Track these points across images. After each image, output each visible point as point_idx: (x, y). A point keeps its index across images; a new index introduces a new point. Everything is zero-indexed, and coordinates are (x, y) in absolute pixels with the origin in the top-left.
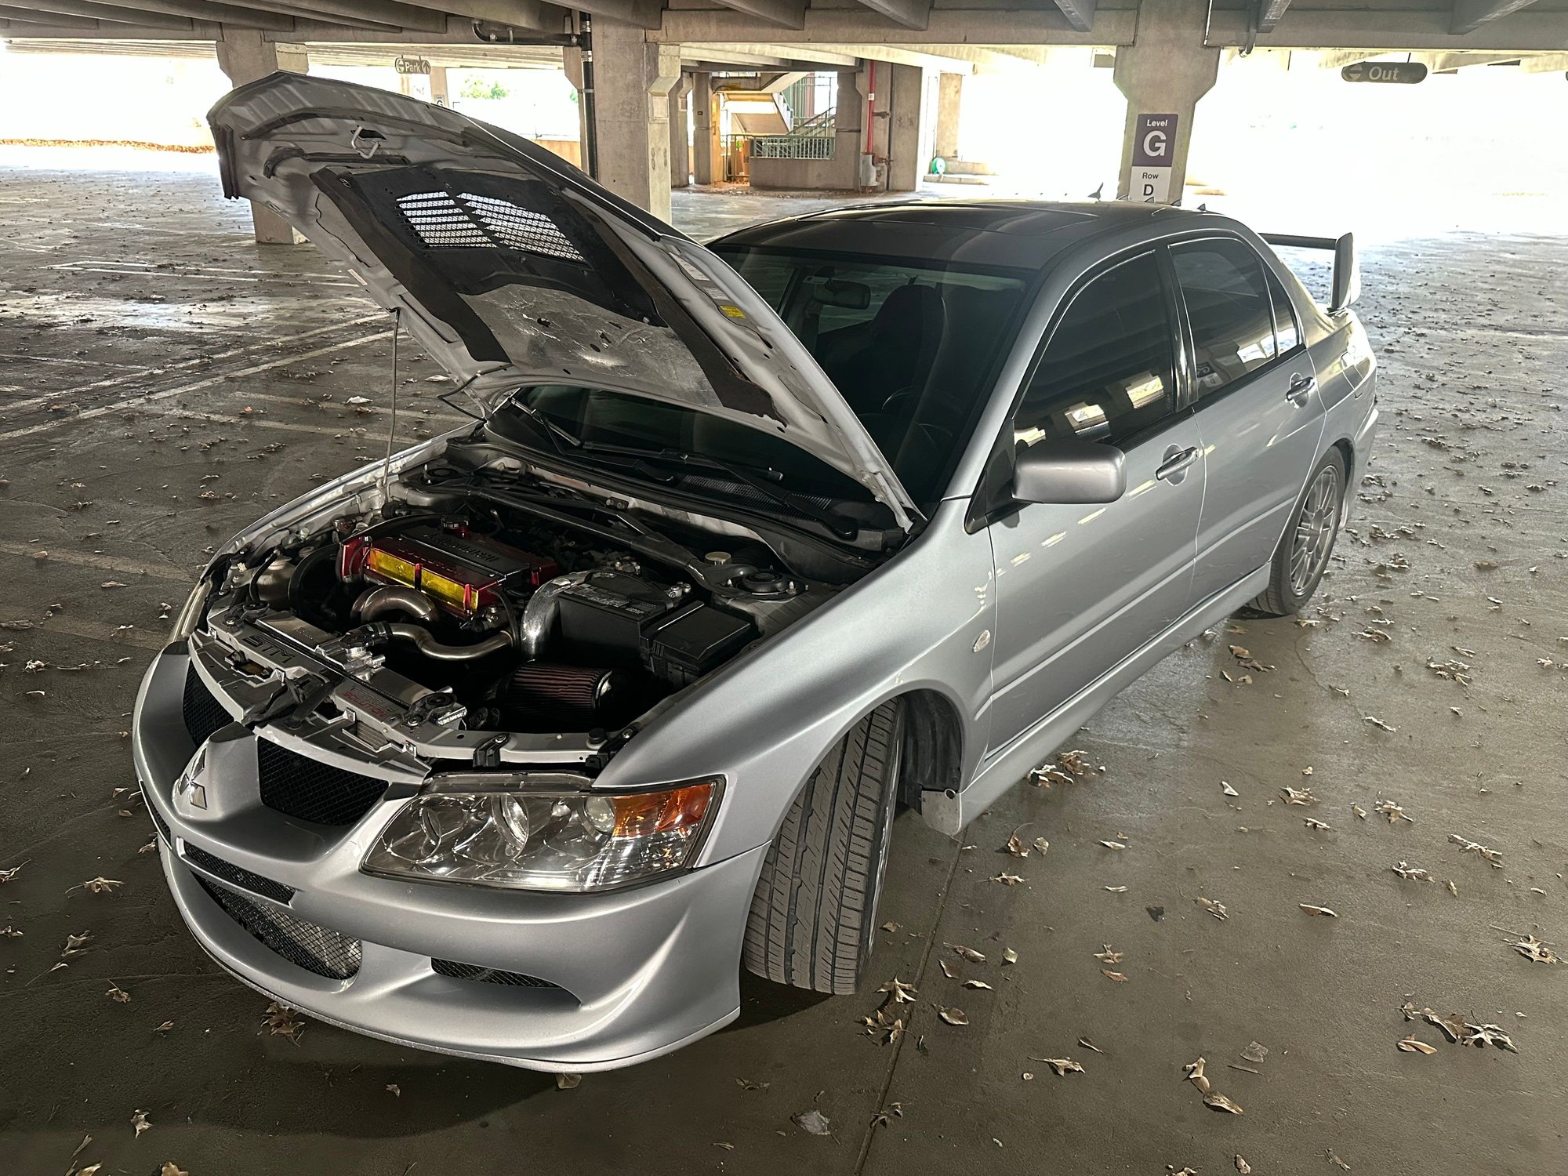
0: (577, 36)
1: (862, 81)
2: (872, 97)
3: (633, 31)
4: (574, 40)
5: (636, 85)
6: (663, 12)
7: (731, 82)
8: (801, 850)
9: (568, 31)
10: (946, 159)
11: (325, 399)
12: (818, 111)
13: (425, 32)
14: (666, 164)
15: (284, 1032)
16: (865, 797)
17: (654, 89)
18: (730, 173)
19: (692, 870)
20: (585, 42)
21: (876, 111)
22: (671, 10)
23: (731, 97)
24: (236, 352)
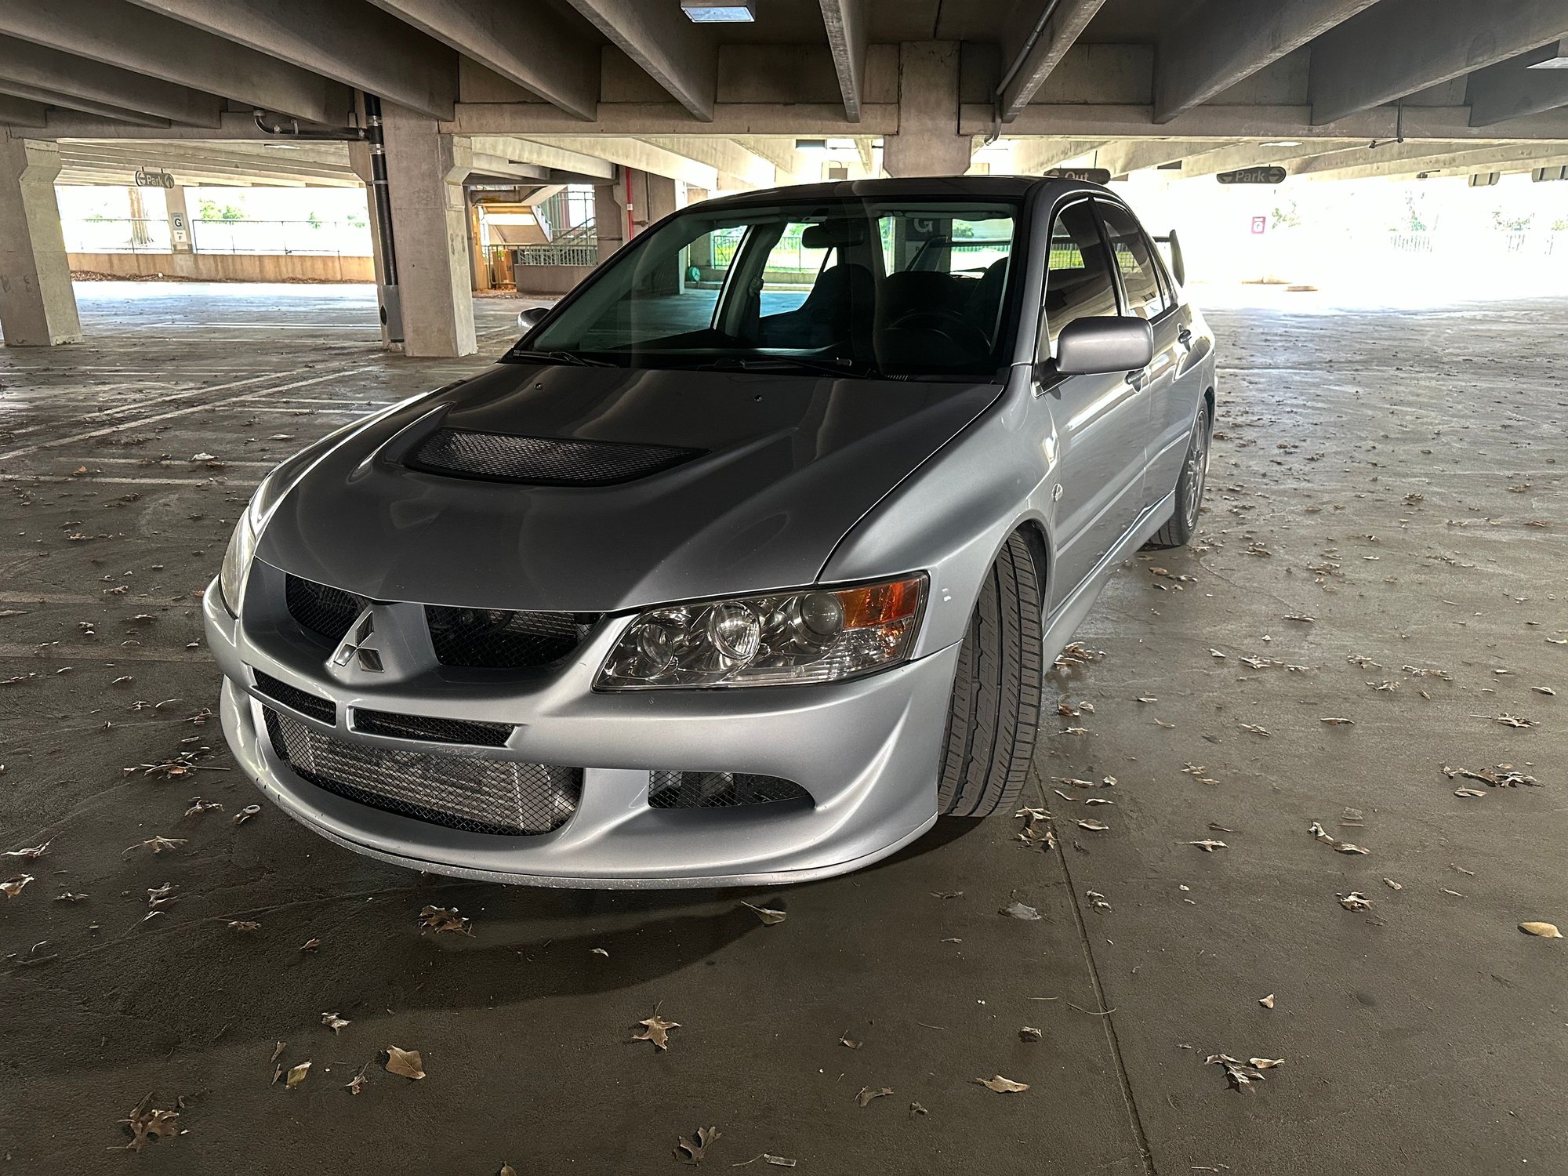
0: (364, 130)
1: (620, 194)
2: (630, 207)
3: (425, 123)
4: (362, 134)
5: (432, 175)
6: (456, 105)
7: (490, 195)
8: (977, 656)
9: (353, 125)
10: (700, 268)
11: (166, 458)
12: (573, 224)
13: (198, 127)
14: (464, 250)
15: (451, 928)
16: (1026, 602)
17: (449, 178)
18: (494, 281)
19: (909, 662)
20: (375, 135)
21: (635, 220)
22: (462, 103)
23: (490, 210)
24: (37, 428)
